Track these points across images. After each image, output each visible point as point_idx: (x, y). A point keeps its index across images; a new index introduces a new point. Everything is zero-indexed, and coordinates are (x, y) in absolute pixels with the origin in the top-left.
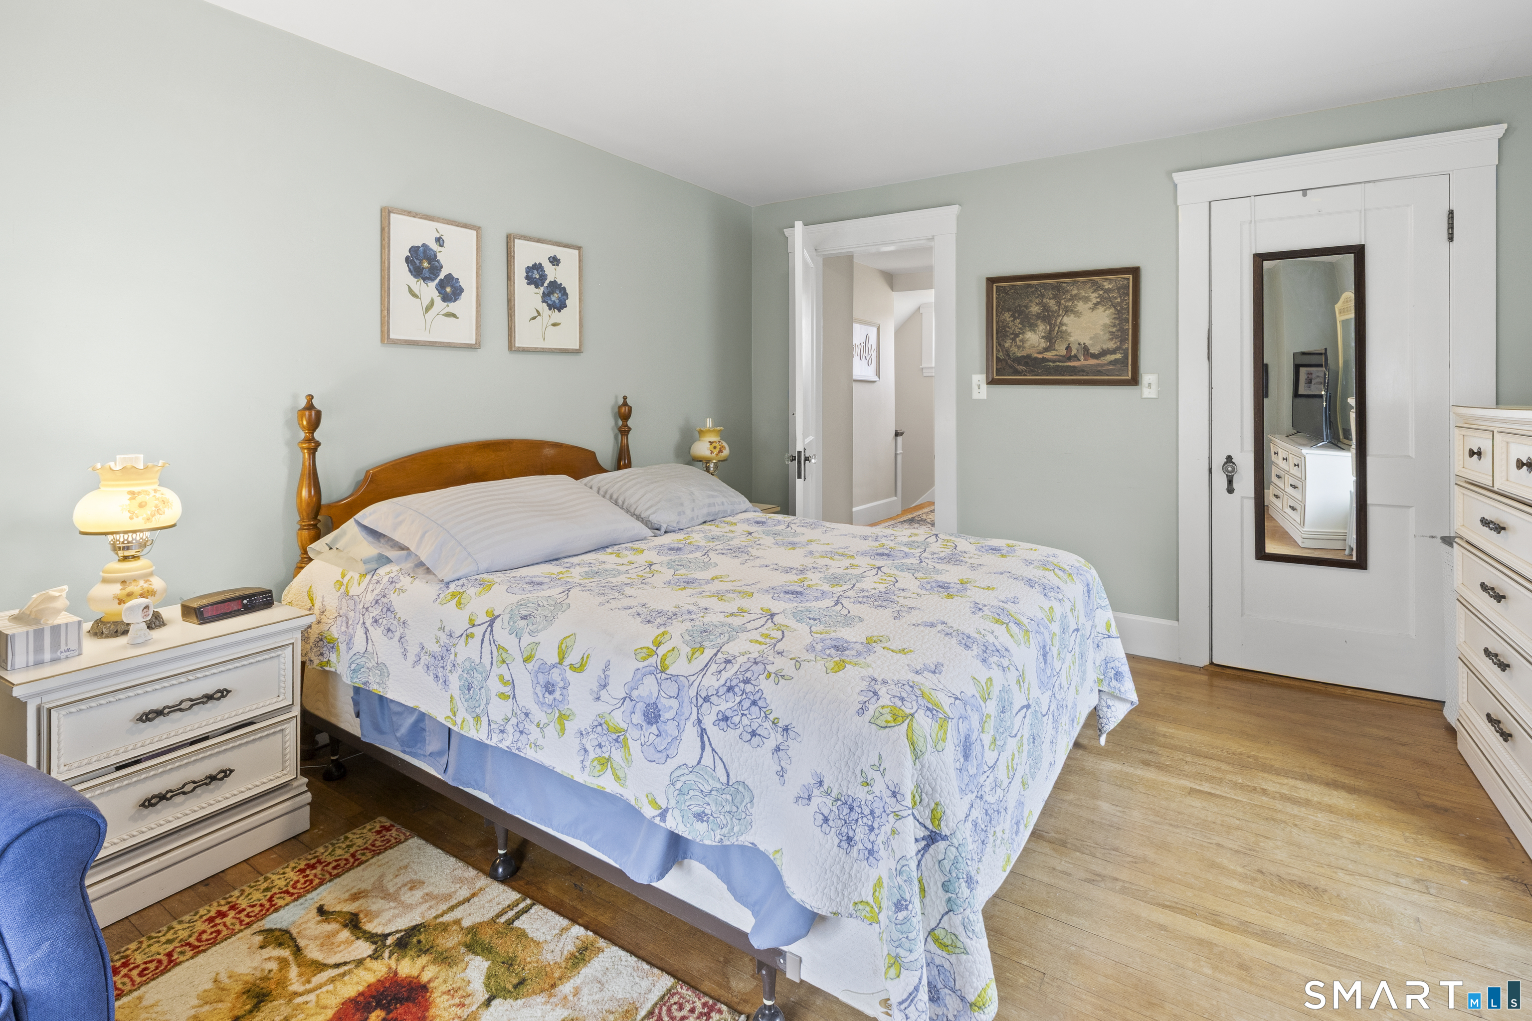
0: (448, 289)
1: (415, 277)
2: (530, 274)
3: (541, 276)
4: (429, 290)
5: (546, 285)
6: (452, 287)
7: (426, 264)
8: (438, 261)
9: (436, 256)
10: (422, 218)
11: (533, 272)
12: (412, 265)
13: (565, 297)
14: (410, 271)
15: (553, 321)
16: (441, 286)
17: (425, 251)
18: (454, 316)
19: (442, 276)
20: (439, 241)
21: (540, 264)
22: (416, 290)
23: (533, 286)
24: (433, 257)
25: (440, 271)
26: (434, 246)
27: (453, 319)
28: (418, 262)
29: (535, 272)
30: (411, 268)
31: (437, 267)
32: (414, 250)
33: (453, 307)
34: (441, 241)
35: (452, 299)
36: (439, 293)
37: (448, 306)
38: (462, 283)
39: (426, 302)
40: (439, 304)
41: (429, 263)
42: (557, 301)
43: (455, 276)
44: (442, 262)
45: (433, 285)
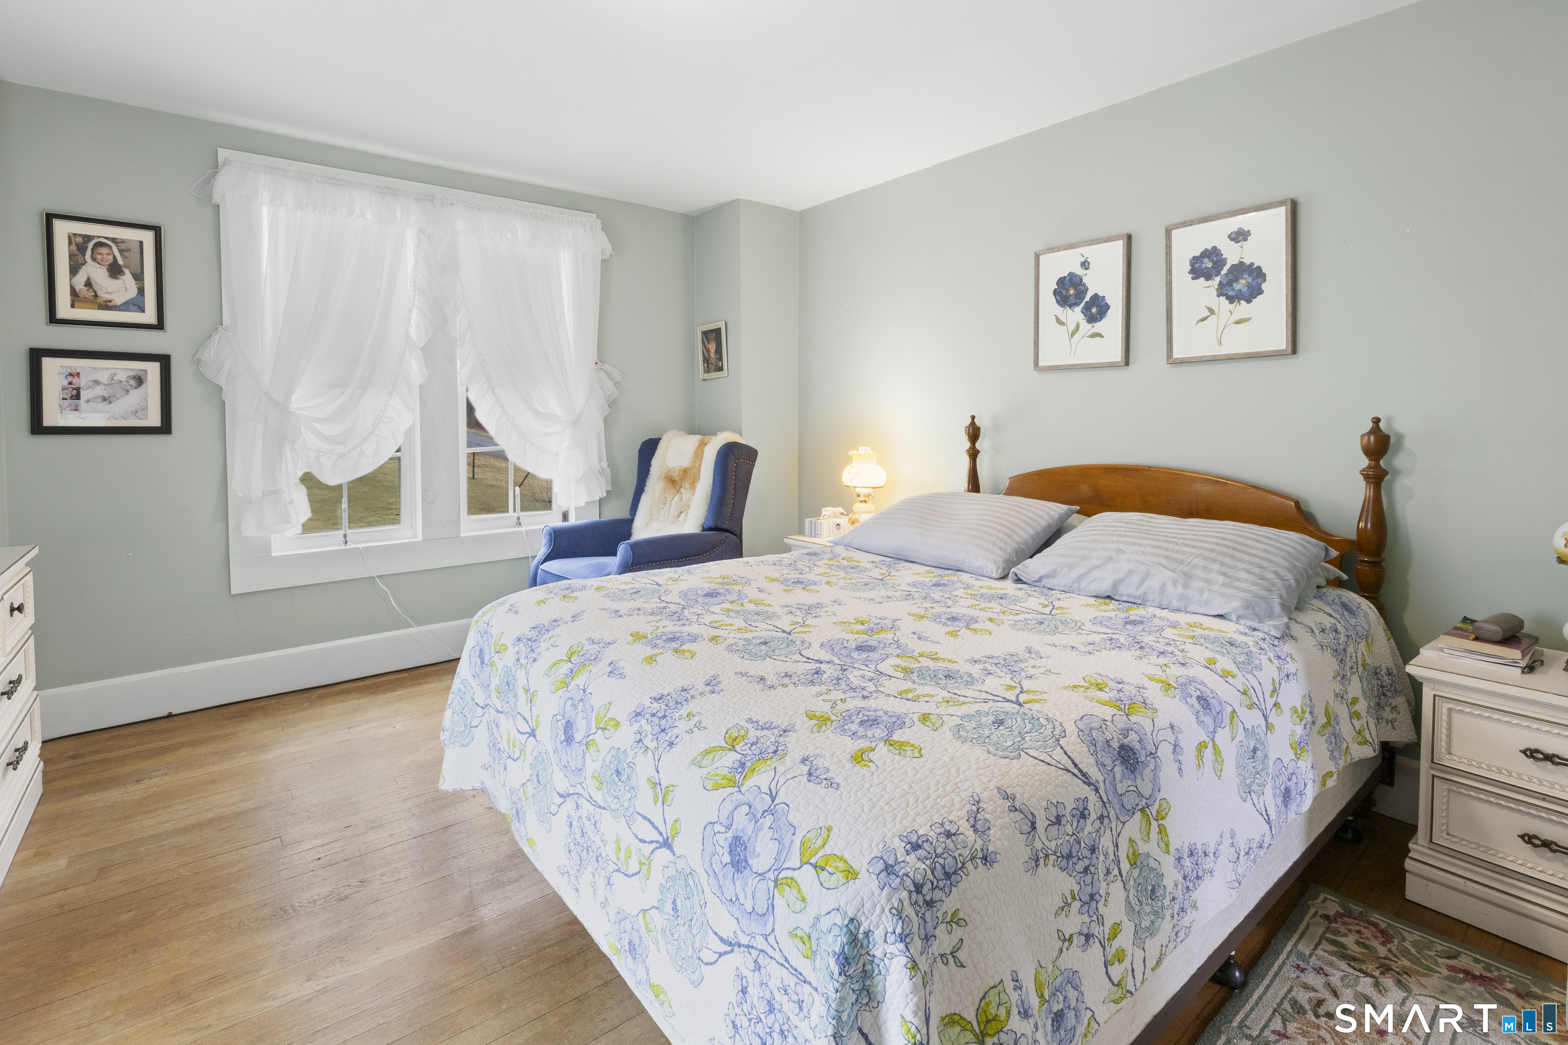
0: (1094, 310)
1: (1062, 306)
2: (1197, 266)
3: (1214, 263)
4: (1076, 315)
5: (1224, 272)
6: (1097, 306)
7: (1072, 292)
8: (1084, 285)
9: (1081, 280)
10: (1065, 249)
11: (1202, 262)
12: (1059, 296)
13: (1259, 280)
14: (1058, 302)
15: (1236, 317)
16: (1087, 310)
17: (1071, 279)
18: (1100, 335)
19: (1087, 298)
20: (1085, 265)
21: (1215, 248)
22: (1063, 319)
23: (1202, 279)
24: (1078, 282)
25: (1086, 293)
26: (1079, 271)
27: (1098, 339)
28: (1064, 292)
29: (1206, 260)
30: (1058, 299)
31: (1082, 291)
32: (1061, 282)
33: (1099, 327)
34: (1087, 264)
35: (1097, 318)
36: (1085, 316)
37: (1093, 327)
38: (1108, 301)
39: (1072, 327)
40: (1085, 327)
41: (1075, 289)
42: (1245, 289)
43: (1101, 295)
44: (1088, 285)
45: (1078, 309)
